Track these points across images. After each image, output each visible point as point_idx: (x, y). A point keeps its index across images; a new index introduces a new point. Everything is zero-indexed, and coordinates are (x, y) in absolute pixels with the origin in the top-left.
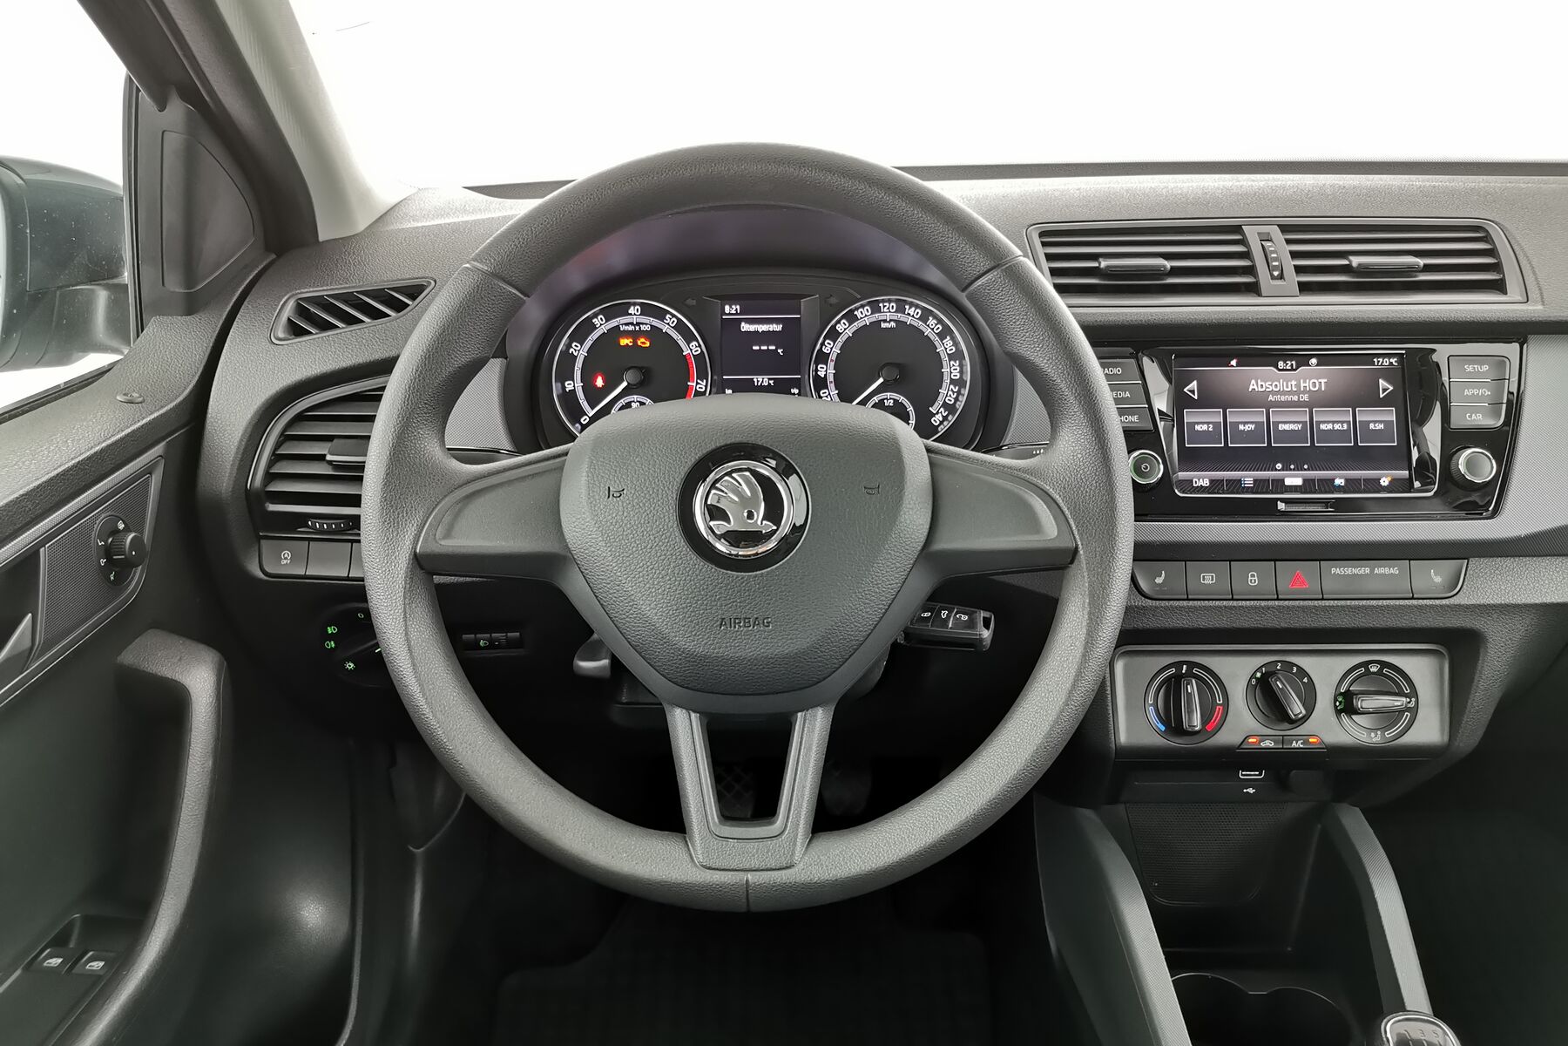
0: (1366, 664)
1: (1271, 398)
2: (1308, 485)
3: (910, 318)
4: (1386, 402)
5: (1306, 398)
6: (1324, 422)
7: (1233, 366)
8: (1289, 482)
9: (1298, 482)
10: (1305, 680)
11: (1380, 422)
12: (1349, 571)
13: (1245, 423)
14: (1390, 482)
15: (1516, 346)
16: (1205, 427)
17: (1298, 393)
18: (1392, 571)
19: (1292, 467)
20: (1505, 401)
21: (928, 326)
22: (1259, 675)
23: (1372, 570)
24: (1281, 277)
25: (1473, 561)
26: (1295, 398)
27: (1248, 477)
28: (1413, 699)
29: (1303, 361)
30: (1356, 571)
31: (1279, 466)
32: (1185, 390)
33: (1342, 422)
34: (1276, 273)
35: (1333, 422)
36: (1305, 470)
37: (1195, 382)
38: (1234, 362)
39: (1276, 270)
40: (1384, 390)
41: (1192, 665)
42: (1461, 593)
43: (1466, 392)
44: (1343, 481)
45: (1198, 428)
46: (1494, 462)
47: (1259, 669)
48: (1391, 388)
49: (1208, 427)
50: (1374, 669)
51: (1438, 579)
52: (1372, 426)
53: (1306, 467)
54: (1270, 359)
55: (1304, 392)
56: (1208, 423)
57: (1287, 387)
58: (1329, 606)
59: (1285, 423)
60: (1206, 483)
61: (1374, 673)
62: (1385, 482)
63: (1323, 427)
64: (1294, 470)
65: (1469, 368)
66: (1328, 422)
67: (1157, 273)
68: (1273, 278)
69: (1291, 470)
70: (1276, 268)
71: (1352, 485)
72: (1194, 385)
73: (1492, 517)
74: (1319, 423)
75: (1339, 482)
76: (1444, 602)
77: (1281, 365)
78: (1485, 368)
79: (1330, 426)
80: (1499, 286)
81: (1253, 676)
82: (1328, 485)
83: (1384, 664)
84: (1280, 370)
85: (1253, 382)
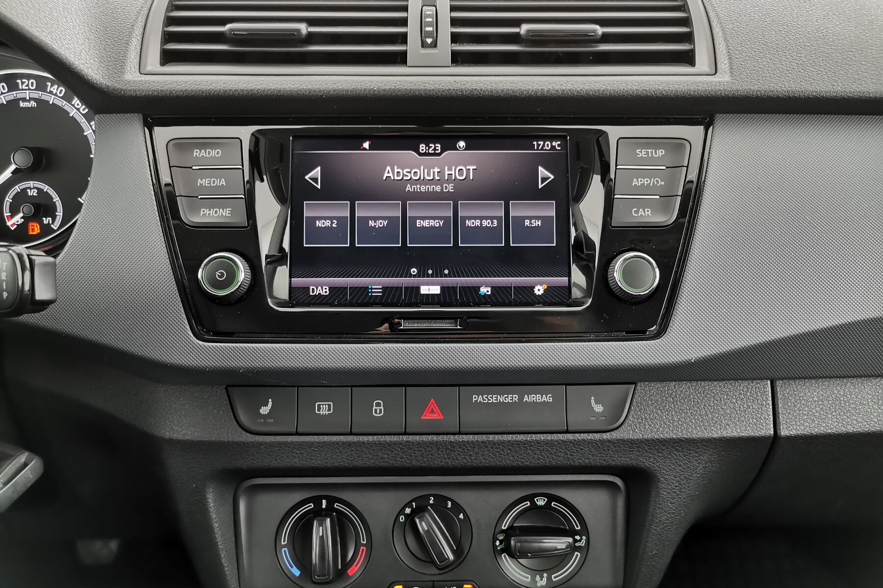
0: (531, 498)
1: (408, 188)
2: (448, 296)
3: (53, 97)
4: (545, 194)
5: (450, 188)
6: (470, 218)
7: (365, 149)
8: (424, 290)
9: (436, 290)
10: (461, 516)
11: (537, 218)
12: (494, 399)
13: (375, 219)
14: (545, 291)
15: (701, 129)
16: (328, 223)
17: (440, 182)
18: (544, 398)
19: (430, 272)
20: (680, 193)
21: (73, 105)
22: (408, 511)
23: (521, 398)
24: (434, 45)
25: (641, 386)
26: (438, 189)
27: (376, 284)
28: (584, 538)
29: (449, 144)
30: (501, 399)
31: (414, 271)
32: (307, 177)
33: (492, 218)
34: (429, 41)
35: (481, 218)
36: (446, 276)
37: (319, 168)
38: (366, 145)
39: (429, 37)
40: (544, 180)
41: (331, 500)
42: (626, 425)
43: (635, 182)
44: (489, 289)
45: (319, 224)
46: (657, 271)
47: (408, 505)
48: (552, 177)
49: (332, 223)
50: (541, 502)
51: (599, 408)
52: (527, 222)
53: (446, 272)
54: (408, 142)
55: (448, 181)
56: (331, 219)
57: (429, 175)
58: (468, 442)
59: (424, 218)
60: (324, 291)
61: (541, 507)
62: (539, 290)
63: (469, 223)
64: (432, 276)
65: (642, 153)
66: (475, 218)
67: (292, 38)
68: (424, 45)
69: (428, 276)
70: (429, 34)
71: (500, 295)
72: (317, 172)
73: (658, 335)
74: (464, 219)
75: (484, 290)
76: (605, 436)
77: (422, 147)
78: (661, 153)
79: (477, 223)
80: (688, 58)
81: (402, 511)
82: (471, 295)
83: (551, 498)
84: (420, 154)
85: (388, 168)
